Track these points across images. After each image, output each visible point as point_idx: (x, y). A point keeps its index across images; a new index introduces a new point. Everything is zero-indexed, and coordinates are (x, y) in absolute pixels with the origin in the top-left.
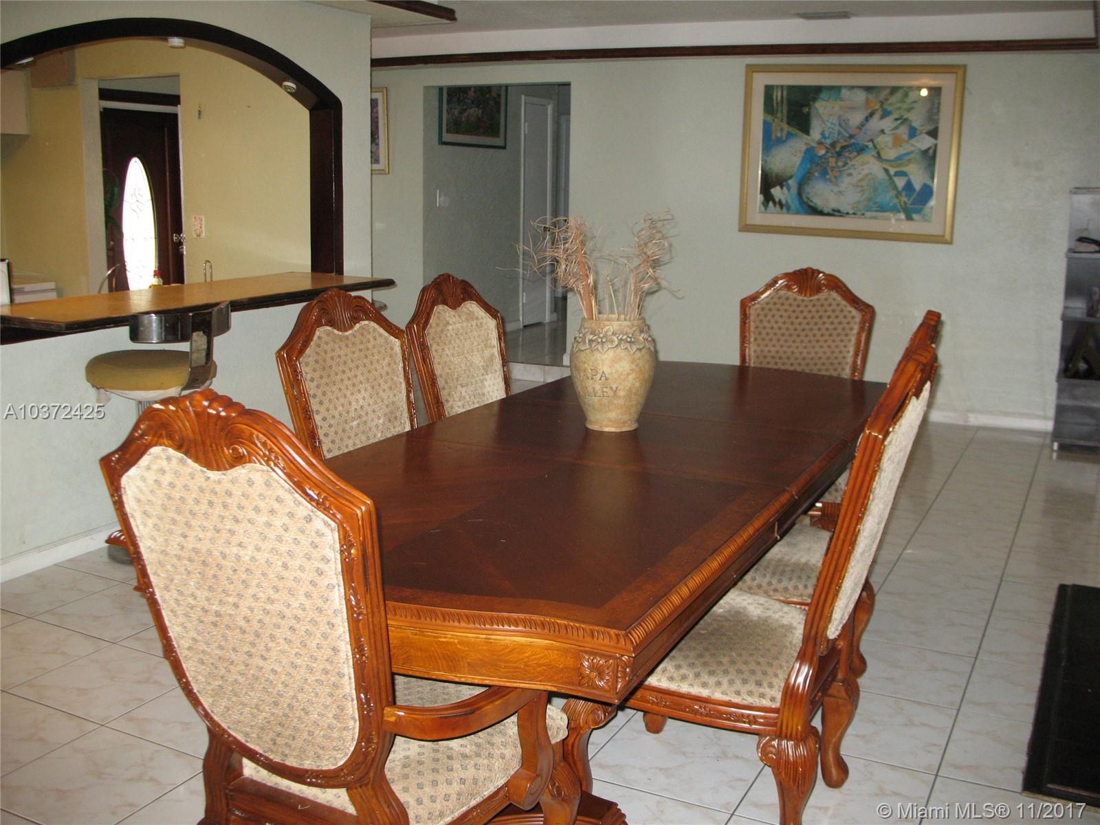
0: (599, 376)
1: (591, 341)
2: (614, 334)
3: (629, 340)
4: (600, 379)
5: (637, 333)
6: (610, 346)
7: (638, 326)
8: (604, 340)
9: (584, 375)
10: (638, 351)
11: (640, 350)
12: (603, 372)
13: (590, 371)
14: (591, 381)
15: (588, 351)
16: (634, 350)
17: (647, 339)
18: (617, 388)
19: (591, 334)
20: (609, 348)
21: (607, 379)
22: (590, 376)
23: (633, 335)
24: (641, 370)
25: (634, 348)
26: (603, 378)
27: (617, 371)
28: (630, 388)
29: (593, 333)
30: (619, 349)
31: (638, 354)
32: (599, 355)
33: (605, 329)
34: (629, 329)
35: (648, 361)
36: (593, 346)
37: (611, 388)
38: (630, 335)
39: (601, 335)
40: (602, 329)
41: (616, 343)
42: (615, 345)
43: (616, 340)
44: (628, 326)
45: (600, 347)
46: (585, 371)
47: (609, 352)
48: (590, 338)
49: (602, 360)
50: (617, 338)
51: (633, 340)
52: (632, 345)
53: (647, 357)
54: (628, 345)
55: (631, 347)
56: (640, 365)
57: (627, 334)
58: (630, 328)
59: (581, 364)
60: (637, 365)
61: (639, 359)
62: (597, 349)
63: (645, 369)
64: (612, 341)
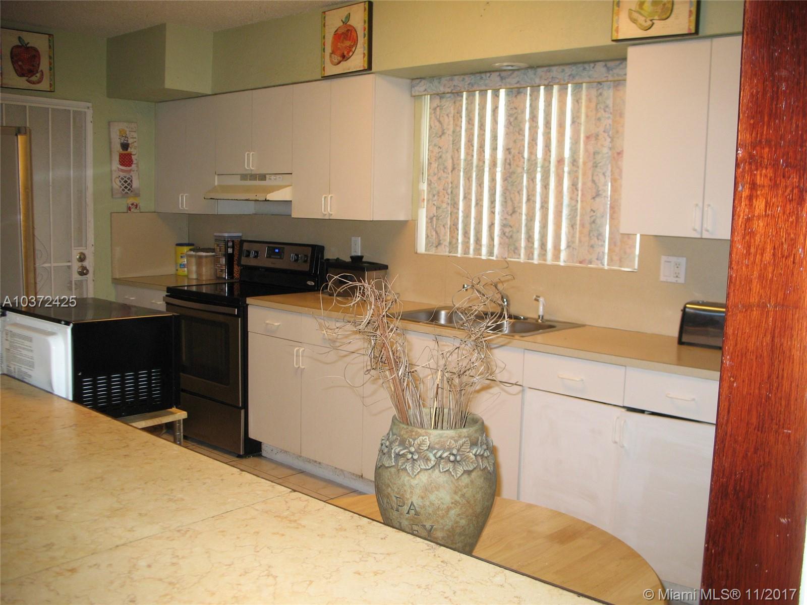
0: (406, 508)
1: (398, 455)
2: (430, 448)
3: (452, 458)
4: (408, 513)
5: (466, 448)
6: (423, 467)
7: (469, 436)
8: (416, 457)
9: (387, 502)
10: (465, 476)
11: (469, 472)
12: (412, 503)
13: (394, 499)
14: (395, 513)
15: (393, 470)
16: (460, 473)
17: (482, 456)
18: (432, 527)
19: (399, 445)
20: (421, 470)
21: (417, 514)
22: (395, 506)
23: (458, 450)
24: (468, 502)
25: (460, 470)
26: (412, 512)
27: (432, 504)
28: (452, 527)
29: (402, 443)
30: (437, 471)
31: (466, 480)
32: (407, 478)
33: (418, 441)
34: (453, 442)
35: (481, 488)
36: (400, 464)
37: (424, 526)
38: (455, 452)
39: (413, 449)
40: (414, 440)
41: (433, 463)
42: (430, 466)
43: (433, 458)
44: (452, 438)
45: (408, 467)
46: (388, 498)
47: (422, 473)
48: (397, 451)
49: (411, 486)
50: (435, 455)
51: (458, 458)
52: (457, 466)
53: (480, 482)
54: (450, 466)
55: (454, 469)
56: (467, 495)
57: (450, 449)
58: (456, 441)
59: (384, 488)
60: (463, 496)
61: (467, 486)
62: (405, 469)
63: (475, 501)
64: (428, 460)
